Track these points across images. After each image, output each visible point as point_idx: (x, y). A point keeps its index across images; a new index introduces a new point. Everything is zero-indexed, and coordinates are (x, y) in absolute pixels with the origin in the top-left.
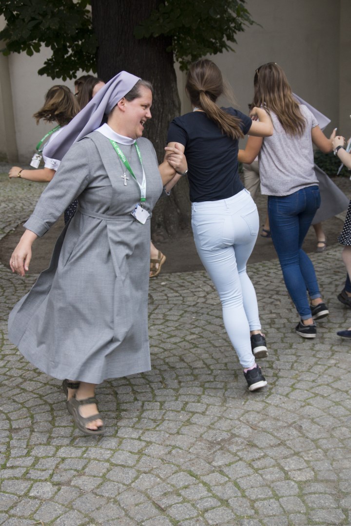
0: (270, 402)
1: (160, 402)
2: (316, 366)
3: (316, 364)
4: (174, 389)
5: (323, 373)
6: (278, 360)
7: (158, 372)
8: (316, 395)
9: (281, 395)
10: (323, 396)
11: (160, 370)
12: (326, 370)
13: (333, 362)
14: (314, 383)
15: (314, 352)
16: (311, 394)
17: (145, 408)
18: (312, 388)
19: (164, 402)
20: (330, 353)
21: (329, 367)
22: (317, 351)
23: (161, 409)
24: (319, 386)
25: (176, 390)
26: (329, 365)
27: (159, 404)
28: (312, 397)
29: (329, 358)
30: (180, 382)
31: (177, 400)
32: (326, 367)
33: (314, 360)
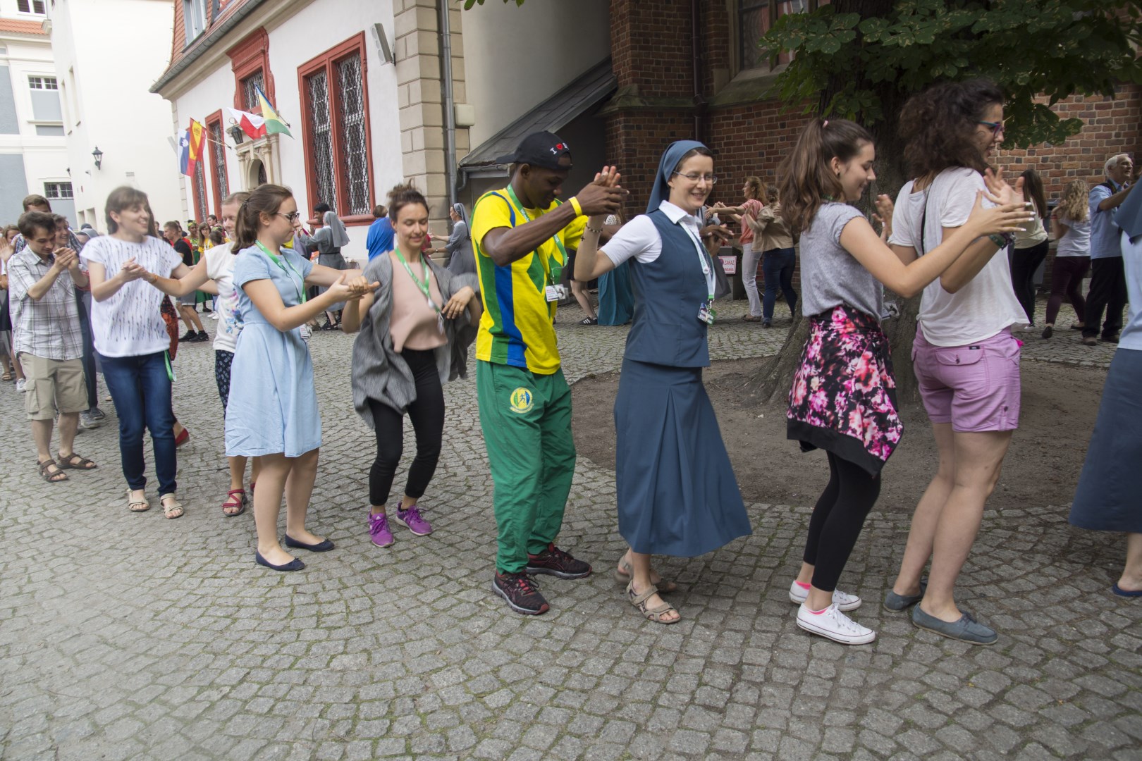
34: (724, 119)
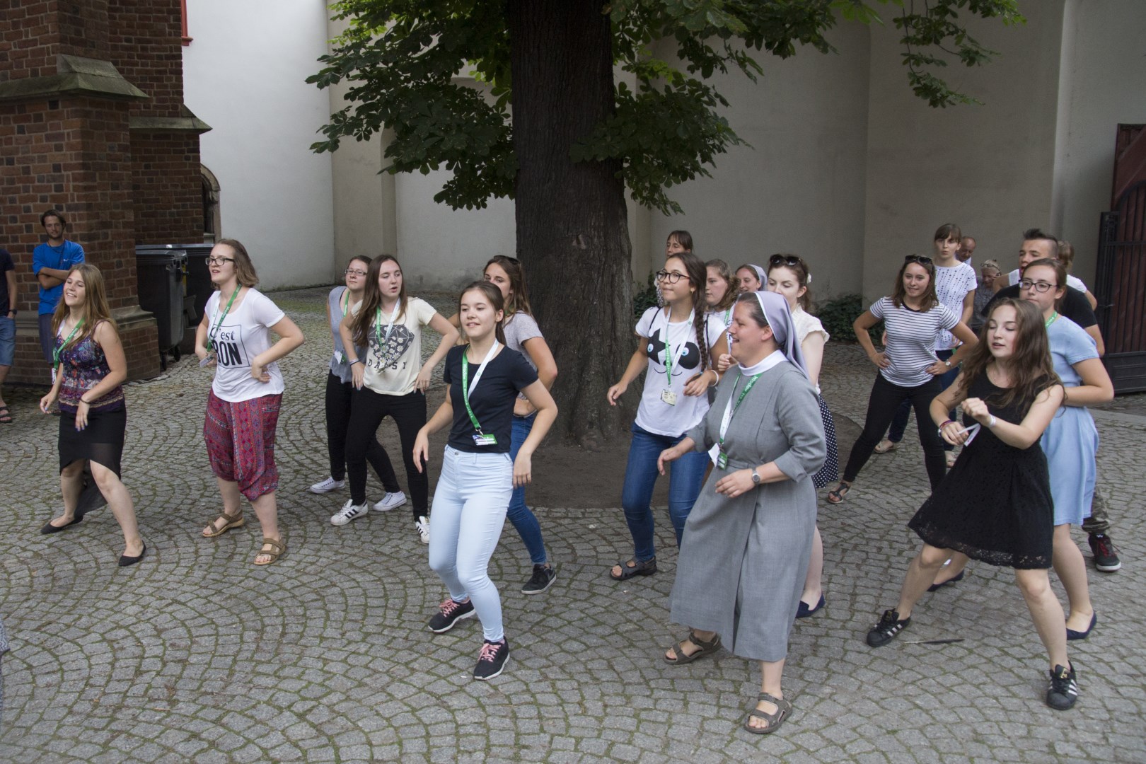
0: (730, 754)
1: (575, 738)
2: (801, 697)
3: (803, 692)
4: (596, 718)
5: (811, 709)
6: (748, 680)
7: (575, 685)
8: (799, 747)
9: (748, 743)
10: (807, 751)
11: (578, 682)
12: (816, 704)
13: (827, 690)
14: (797, 727)
15: (802, 670)
16: (791, 745)
17: (554, 746)
18: (793, 734)
19: (582, 738)
20: (825, 674)
21: (822, 700)
22: (807, 669)
23: (576, 750)
24: (804, 732)
25: (600, 720)
26: (821, 696)
27: (573, 741)
28: (792, 752)
29: (823, 683)
30: (606, 706)
31: (599, 736)
32: (817, 699)
33: (801, 684)
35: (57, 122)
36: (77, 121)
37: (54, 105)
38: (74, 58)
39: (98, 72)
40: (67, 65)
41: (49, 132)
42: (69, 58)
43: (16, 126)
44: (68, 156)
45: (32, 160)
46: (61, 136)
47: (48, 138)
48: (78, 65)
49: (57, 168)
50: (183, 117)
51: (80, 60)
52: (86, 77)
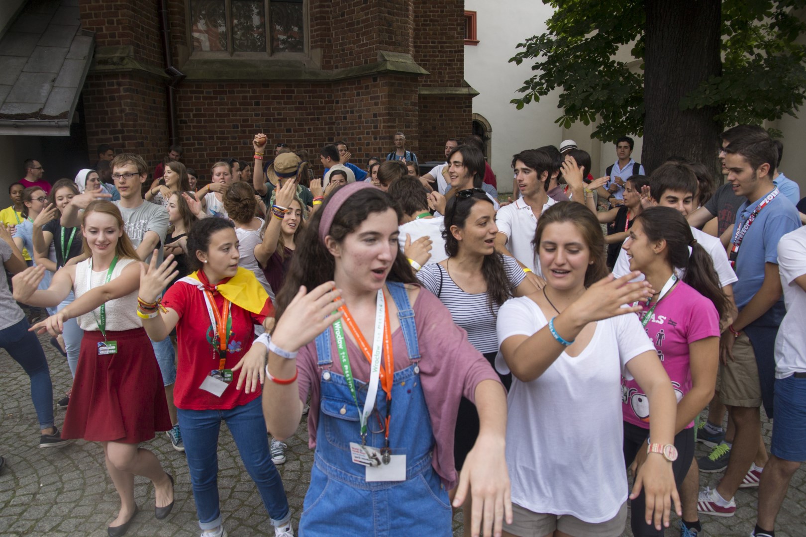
34: (192, 92)
35: (376, 89)
36: (386, 88)
37: (375, 80)
38: (387, 52)
39: (401, 60)
40: (382, 56)
41: (372, 95)
42: (384, 53)
43: (356, 92)
44: (381, 109)
45: (363, 111)
46: (378, 97)
47: (372, 98)
48: (389, 56)
49: (375, 115)
50: (463, 87)
51: (391, 53)
52: (392, 63)
